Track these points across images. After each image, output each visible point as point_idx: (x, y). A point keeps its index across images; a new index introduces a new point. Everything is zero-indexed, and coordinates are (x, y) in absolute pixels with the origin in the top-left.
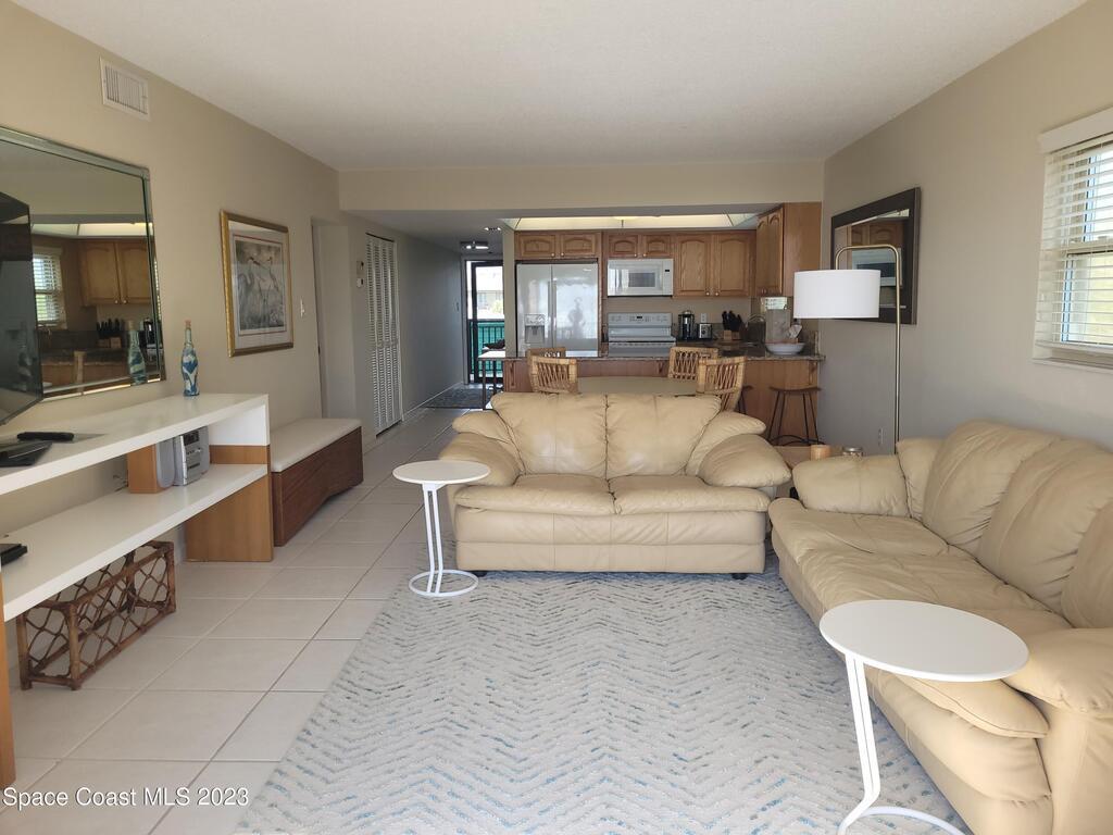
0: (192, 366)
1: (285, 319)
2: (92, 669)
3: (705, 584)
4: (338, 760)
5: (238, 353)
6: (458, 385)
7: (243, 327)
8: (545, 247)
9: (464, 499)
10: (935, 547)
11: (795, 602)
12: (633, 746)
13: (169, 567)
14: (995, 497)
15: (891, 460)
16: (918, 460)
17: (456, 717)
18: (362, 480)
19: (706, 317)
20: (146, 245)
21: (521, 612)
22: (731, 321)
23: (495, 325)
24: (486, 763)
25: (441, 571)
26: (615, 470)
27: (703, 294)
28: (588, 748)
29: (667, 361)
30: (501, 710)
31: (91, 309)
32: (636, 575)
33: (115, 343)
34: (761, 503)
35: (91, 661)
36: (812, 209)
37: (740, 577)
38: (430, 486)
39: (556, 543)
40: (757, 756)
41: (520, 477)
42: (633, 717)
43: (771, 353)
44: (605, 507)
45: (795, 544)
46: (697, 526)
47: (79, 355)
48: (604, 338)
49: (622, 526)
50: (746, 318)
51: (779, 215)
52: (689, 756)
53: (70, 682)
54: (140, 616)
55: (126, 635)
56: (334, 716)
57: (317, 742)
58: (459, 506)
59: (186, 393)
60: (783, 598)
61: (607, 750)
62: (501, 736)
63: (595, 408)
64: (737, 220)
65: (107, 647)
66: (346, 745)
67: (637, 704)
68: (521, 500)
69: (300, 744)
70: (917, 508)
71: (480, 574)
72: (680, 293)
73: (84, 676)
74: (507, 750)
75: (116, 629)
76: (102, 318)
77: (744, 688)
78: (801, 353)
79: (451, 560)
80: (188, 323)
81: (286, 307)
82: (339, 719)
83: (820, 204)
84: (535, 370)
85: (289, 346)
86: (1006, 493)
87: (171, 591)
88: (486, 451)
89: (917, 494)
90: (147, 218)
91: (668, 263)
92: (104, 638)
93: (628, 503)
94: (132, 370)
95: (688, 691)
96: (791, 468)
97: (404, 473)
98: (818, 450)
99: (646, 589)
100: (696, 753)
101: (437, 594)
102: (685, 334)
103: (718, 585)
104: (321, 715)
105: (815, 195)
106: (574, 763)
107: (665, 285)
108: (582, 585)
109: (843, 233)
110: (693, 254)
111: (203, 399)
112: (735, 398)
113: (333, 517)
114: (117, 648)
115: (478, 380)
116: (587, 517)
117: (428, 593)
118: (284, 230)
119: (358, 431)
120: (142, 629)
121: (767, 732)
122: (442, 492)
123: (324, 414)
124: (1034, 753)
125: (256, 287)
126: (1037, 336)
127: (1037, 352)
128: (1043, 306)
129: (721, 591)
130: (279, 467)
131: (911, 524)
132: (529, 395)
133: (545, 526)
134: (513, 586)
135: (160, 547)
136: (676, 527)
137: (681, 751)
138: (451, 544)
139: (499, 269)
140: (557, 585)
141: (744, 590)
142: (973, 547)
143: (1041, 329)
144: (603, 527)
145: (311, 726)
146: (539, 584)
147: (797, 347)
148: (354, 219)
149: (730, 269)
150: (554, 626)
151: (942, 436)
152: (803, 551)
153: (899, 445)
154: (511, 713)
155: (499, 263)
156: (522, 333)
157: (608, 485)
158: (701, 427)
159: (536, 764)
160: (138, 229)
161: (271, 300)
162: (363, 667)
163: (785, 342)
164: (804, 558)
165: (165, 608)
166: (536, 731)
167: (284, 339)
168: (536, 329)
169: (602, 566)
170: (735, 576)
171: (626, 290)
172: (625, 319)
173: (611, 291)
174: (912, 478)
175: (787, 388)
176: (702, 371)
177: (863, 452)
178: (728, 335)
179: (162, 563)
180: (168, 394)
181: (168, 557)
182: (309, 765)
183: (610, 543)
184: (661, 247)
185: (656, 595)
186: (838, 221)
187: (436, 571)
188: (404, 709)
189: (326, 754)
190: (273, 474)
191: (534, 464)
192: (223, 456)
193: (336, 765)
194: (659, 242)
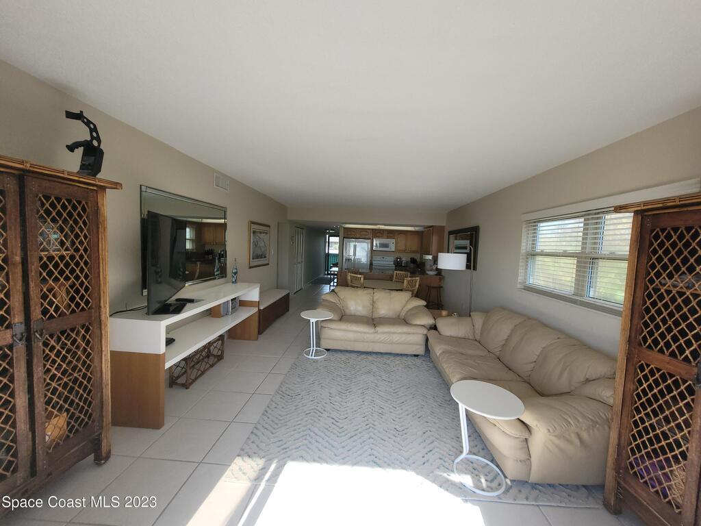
0: (235, 273)
1: (267, 256)
2: (194, 381)
3: (404, 358)
4: (277, 424)
5: (250, 268)
6: (321, 276)
7: (253, 259)
8: (353, 233)
9: (324, 324)
10: (485, 353)
11: (435, 367)
12: (380, 424)
13: (222, 344)
14: (505, 337)
15: (469, 319)
16: (478, 319)
17: (318, 408)
18: (288, 310)
19: (405, 258)
20: (224, 226)
21: (342, 366)
22: (413, 261)
23: (335, 255)
24: (329, 429)
25: (315, 348)
26: (375, 316)
27: (404, 251)
28: (364, 424)
29: (393, 275)
30: (334, 406)
31: (204, 246)
32: (381, 353)
33: (211, 257)
34: (425, 331)
35: (193, 378)
36: (442, 228)
37: (416, 356)
38: (313, 320)
39: (355, 341)
40: (424, 430)
41: (344, 317)
42: (380, 412)
43: (427, 274)
44: (372, 330)
45: (438, 349)
46: (403, 338)
47: (198, 263)
48: (371, 264)
49: (377, 337)
50: (418, 260)
51: (431, 229)
52: (400, 429)
53: (186, 386)
54: (212, 360)
55: (206, 368)
56: (276, 405)
57: (270, 416)
58: (322, 327)
59: (233, 282)
60: (431, 365)
61: (370, 425)
62: (334, 417)
63: (370, 294)
64: (417, 229)
65: (200, 372)
66: (279, 417)
67: (382, 406)
68: (343, 326)
69: (264, 417)
70: (478, 337)
71: (328, 350)
72: (397, 251)
73: (191, 384)
74: (337, 423)
75: (203, 366)
76: (207, 248)
77: (419, 401)
78: (436, 275)
79: (318, 345)
80: (236, 259)
81: (268, 251)
82: (278, 407)
83: (444, 227)
84: (349, 278)
85: (268, 264)
86: (510, 337)
87: (222, 352)
88: (332, 307)
89: (478, 332)
90: (225, 219)
91: (394, 241)
92: (198, 370)
93: (380, 329)
94: (216, 274)
95: (398, 402)
96: (435, 319)
97: (305, 315)
98: (444, 313)
99: (384, 359)
100: (403, 428)
101: (313, 357)
102: (398, 265)
103: (409, 358)
104: (271, 405)
105: (443, 224)
106: (360, 430)
107: (392, 247)
108: (363, 356)
109: (452, 237)
110: (402, 239)
111: (239, 284)
112: (415, 292)
113: (278, 325)
114: (203, 373)
115: (328, 274)
116: (365, 333)
117: (310, 357)
118: (269, 226)
119: (289, 294)
120: (212, 366)
121: (428, 421)
122: (317, 322)
123: (277, 288)
124: (525, 443)
125: (258, 245)
126: (519, 281)
127: (519, 286)
128: (521, 271)
129: (410, 361)
130: (262, 308)
131: (476, 343)
132: (347, 288)
133: (351, 336)
134: (339, 355)
135: (221, 337)
136: (396, 338)
137: (397, 427)
138: (318, 338)
139: (338, 238)
140: (354, 355)
141: (418, 361)
142: (498, 354)
143: (520, 279)
144: (371, 337)
145: (267, 409)
146: (348, 355)
147: (435, 273)
148: (292, 222)
149: (414, 244)
150: (353, 372)
151: (487, 311)
152: (440, 352)
153: (471, 313)
154: (338, 408)
155: (338, 236)
156: (344, 260)
157: (373, 321)
158: (405, 302)
159: (346, 430)
160: (222, 221)
161: (263, 249)
162: (287, 385)
163: (431, 270)
164: (440, 355)
165: (220, 358)
166: (346, 416)
167: (266, 262)
168: (349, 260)
169: (370, 350)
170: (415, 356)
171: (379, 249)
172: (378, 258)
173: (374, 248)
174: (476, 327)
175: (432, 285)
176: (405, 281)
177: (460, 315)
178: (412, 265)
179: (220, 342)
180: (227, 282)
181: (223, 340)
182: (267, 426)
183: (373, 342)
184: (391, 235)
185: (388, 362)
186: (450, 233)
187: (313, 348)
188: (300, 404)
189: (273, 421)
190: (259, 310)
191: (348, 312)
192: (243, 304)
193: (276, 426)
194: (391, 234)
